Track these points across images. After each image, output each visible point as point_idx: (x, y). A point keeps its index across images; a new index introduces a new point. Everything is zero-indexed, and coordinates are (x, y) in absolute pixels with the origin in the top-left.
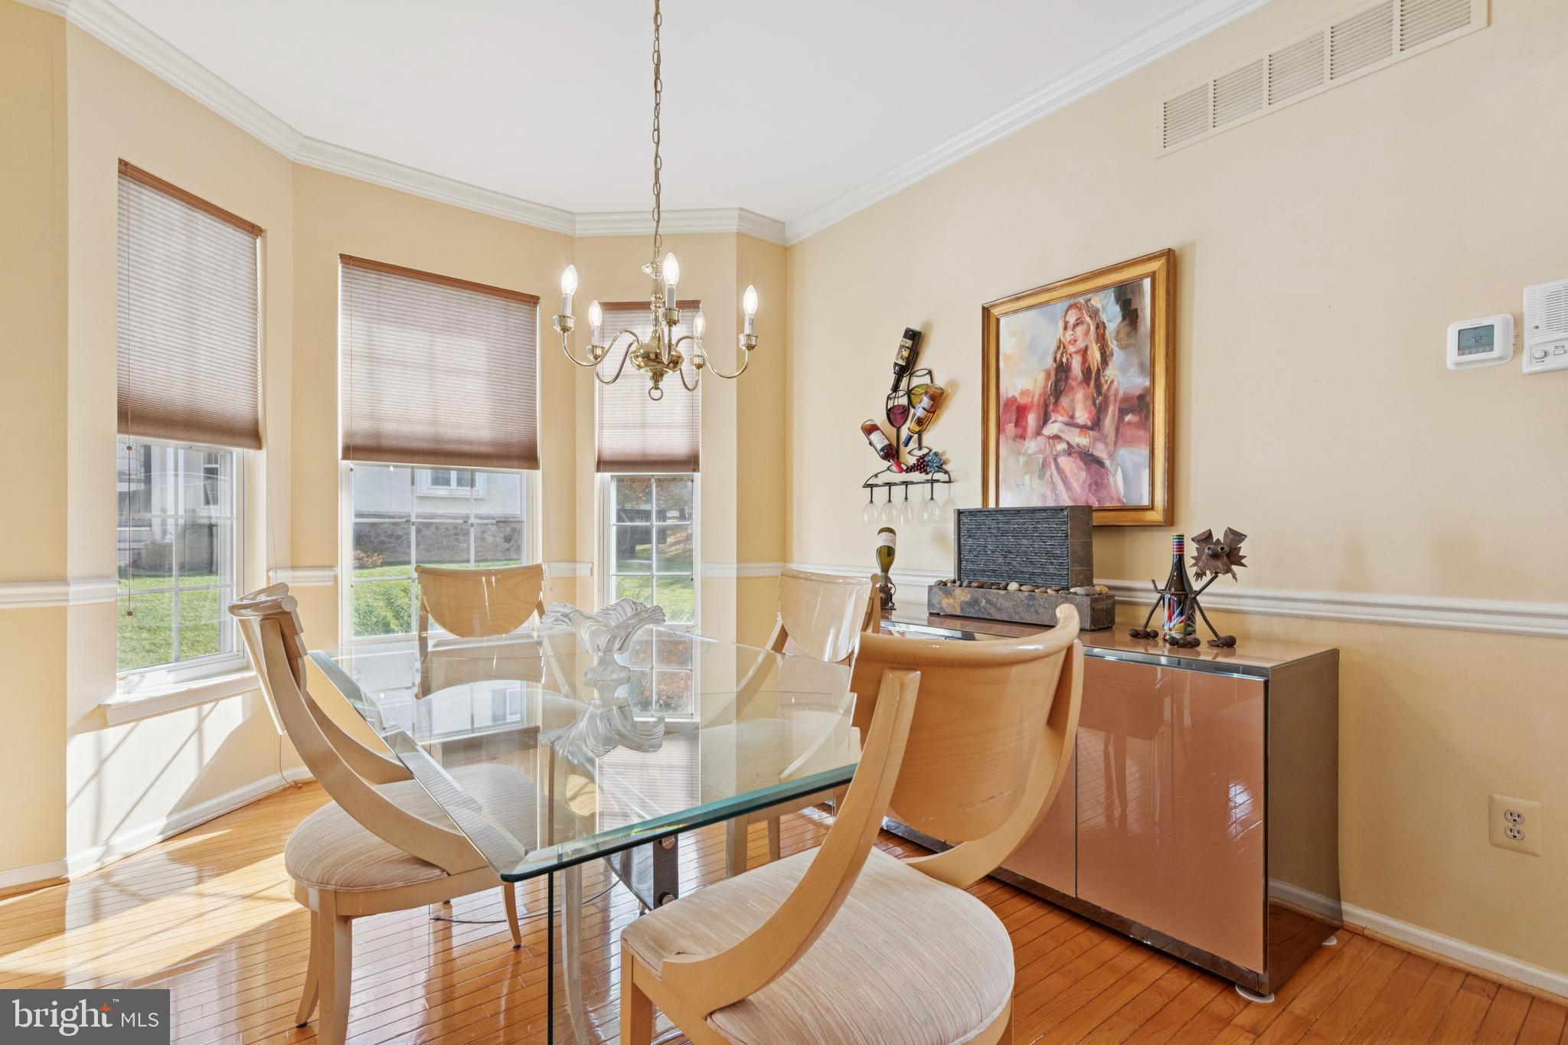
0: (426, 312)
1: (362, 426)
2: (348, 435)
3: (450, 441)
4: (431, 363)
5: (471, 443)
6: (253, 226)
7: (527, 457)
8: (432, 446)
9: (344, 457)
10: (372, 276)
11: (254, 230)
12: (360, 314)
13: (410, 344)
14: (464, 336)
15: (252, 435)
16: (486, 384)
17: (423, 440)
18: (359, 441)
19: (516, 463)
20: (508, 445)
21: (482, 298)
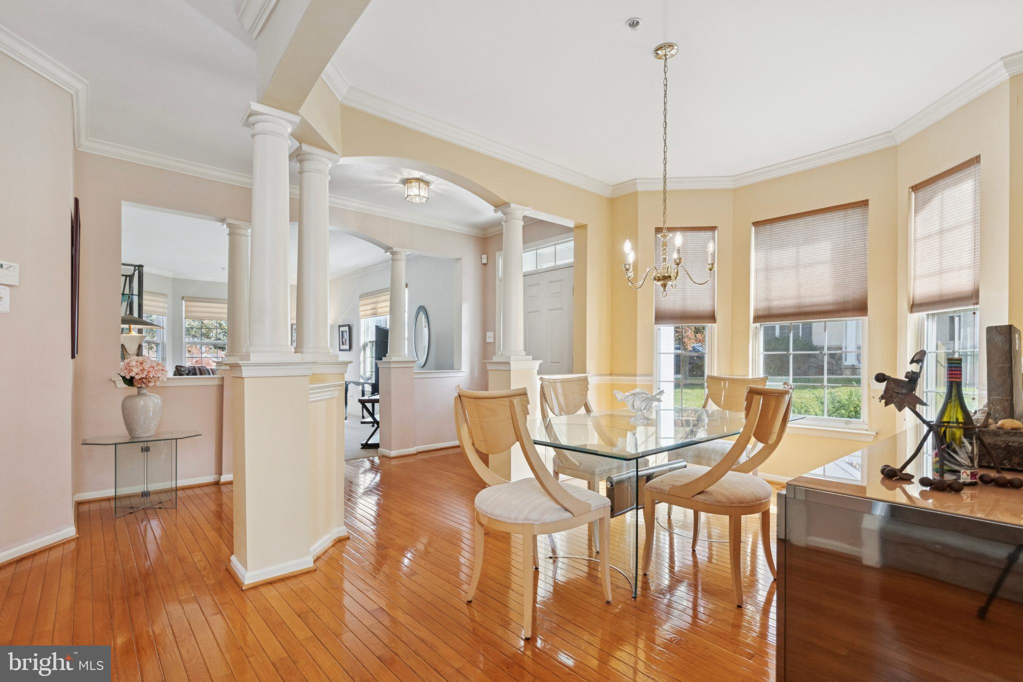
0: (795, 236)
1: (763, 305)
2: (756, 310)
3: (807, 306)
4: (797, 264)
5: (820, 305)
6: (712, 227)
7: (860, 308)
8: (797, 310)
9: (754, 322)
10: (768, 227)
11: (713, 229)
12: (762, 249)
13: (786, 256)
14: (816, 242)
15: (712, 318)
16: (830, 267)
17: (791, 308)
18: (761, 313)
19: (851, 314)
20: (844, 303)
21: (828, 216)
